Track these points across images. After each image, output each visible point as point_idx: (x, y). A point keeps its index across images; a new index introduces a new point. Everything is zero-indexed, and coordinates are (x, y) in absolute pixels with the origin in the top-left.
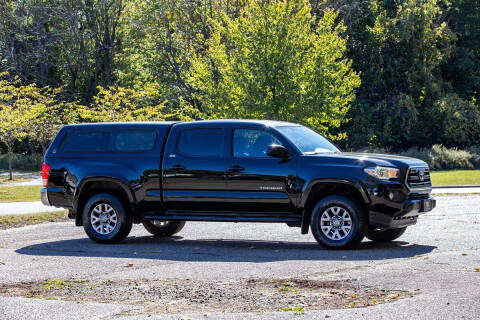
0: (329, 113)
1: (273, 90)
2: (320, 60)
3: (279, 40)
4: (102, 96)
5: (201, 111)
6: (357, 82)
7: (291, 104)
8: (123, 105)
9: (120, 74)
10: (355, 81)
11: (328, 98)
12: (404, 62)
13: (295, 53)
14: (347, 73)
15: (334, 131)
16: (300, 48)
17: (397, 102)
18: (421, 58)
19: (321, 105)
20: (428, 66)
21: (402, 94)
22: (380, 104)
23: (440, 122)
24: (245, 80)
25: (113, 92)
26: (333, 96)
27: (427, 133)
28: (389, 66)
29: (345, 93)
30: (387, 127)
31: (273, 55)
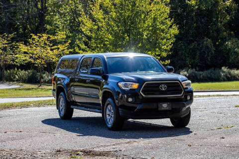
0: (160, 49)
1: (129, 36)
2: (155, 19)
3: (132, 8)
4: (34, 39)
5: (88, 47)
6: (177, 32)
7: (139, 44)
8: (45, 44)
9: (48, 27)
10: (175, 31)
11: (160, 40)
12: (207, 21)
13: (140, 15)
14: (171, 26)
15: (163, 59)
16: (143, 12)
17: (203, 43)
18: (217, 18)
19: (156, 44)
20: (221, 22)
21: (206, 39)
22: (193, 44)
23: (227, 54)
24: (113, 30)
25: (40, 37)
26: (162, 39)
27: (220, 60)
28: (199, 23)
29: (169, 38)
30: (197, 57)
31: (129, 16)
